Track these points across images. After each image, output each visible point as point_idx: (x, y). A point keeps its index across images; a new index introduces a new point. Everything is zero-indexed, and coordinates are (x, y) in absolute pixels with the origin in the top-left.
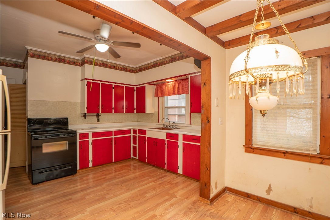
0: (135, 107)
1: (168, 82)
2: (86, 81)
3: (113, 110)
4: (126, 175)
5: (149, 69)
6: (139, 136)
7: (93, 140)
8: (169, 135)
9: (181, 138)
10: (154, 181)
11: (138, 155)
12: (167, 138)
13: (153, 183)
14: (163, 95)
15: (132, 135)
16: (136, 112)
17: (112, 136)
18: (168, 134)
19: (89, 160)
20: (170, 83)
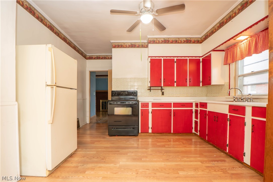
0: (201, 80)
1: (241, 42)
2: (150, 58)
3: (175, 84)
4: (176, 146)
5: (214, 32)
6: (200, 110)
7: (152, 110)
8: (233, 109)
9: (249, 111)
10: (202, 162)
11: (199, 131)
12: (229, 112)
13: (200, 163)
14: (234, 60)
15: (194, 108)
16: (202, 85)
17: (171, 108)
18: (230, 106)
19: (149, 126)
20: (244, 42)
